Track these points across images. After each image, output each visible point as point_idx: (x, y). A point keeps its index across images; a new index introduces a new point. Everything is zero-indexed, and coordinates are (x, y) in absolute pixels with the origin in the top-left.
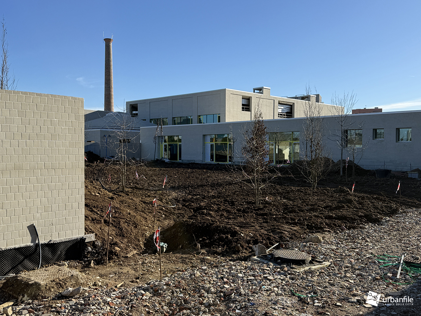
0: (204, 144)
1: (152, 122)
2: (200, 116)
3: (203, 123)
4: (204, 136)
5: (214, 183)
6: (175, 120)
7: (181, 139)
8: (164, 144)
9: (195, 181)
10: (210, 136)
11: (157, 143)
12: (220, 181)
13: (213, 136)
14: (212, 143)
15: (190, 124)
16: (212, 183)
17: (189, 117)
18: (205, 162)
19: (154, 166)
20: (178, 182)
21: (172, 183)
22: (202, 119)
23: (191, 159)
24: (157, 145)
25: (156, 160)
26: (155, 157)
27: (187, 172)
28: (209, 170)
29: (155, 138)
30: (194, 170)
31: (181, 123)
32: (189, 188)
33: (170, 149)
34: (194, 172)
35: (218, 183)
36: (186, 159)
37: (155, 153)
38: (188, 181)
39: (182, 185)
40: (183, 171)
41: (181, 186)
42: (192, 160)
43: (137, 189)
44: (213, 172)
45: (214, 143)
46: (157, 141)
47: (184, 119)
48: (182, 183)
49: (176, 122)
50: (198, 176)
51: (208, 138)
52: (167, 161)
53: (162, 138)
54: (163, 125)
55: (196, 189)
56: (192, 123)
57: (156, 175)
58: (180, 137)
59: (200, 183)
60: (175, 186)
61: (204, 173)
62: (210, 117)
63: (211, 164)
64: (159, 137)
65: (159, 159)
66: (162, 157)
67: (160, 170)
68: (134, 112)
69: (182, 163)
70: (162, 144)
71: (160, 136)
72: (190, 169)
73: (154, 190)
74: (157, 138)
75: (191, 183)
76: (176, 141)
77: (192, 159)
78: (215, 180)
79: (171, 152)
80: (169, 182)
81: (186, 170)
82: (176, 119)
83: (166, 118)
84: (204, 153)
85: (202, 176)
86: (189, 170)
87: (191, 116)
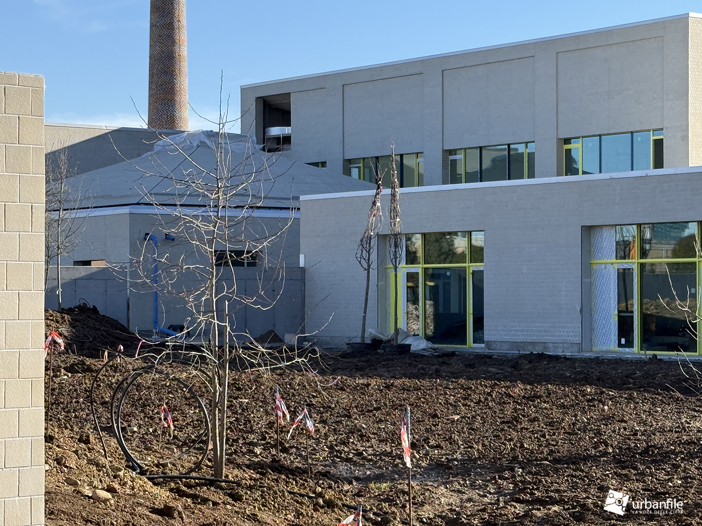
0: (587, 270)
1: (355, 172)
2: (567, 141)
3: (584, 173)
4: (588, 230)
5: (629, 449)
6: (454, 162)
7: (482, 249)
8: (404, 268)
9: (544, 436)
10: (613, 231)
11: (374, 265)
12: (658, 439)
13: (628, 231)
14: (625, 264)
15: (522, 177)
16: (620, 448)
17: (521, 148)
18: (595, 349)
19: (361, 370)
20: (465, 442)
21: (438, 447)
22: (577, 155)
23: (529, 339)
24: (373, 273)
25: (368, 341)
26: (364, 331)
27: (509, 396)
28: (611, 388)
29: (366, 242)
30: (540, 390)
31: (481, 176)
32: (512, 469)
33: (433, 294)
34: (540, 397)
35: (648, 447)
36: (506, 338)
37: (365, 312)
38: (511, 440)
39: (482, 456)
40: (489, 394)
41: (476, 460)
42: (534, 344)
43: (280, 472)
44: (630, 398)
45: (633, 263)
46: (374, 256)
47: (495, 154)
48: (483, 445)
49: (461, 170)
50: (556, 414)
51: (608, 241)
52: (419, 345)
53: (396, 246)
54: (402, 186)
55: (548, 475)
56: (531, 175)
57: (369, 411)
58: (478, 239)
59: (564, 449)
60: (449, 461)
61: (588, 401)
62: (616, 147)
63: (619, 362)
64: (382, 238)
65: (384, 338)
66: (397, 330)
67: (388, 387)
68: (275, 131)
69: (490, 357)
70: (396, 268)
71: (385, 236)
72: (524, 383)
73: (357, 479)
74: (374, 242)
75: (522, 446)
76: (462, 258)
77: (535, 339)
78: (636, 434)
79: (436, 306)
80: (426, 440)
81: (502, 388)
82: (460, 157)
83: (417, 154)
84: (587, 311)
85: (576, 416)
86: (519, 389)
87: (527, 143)
